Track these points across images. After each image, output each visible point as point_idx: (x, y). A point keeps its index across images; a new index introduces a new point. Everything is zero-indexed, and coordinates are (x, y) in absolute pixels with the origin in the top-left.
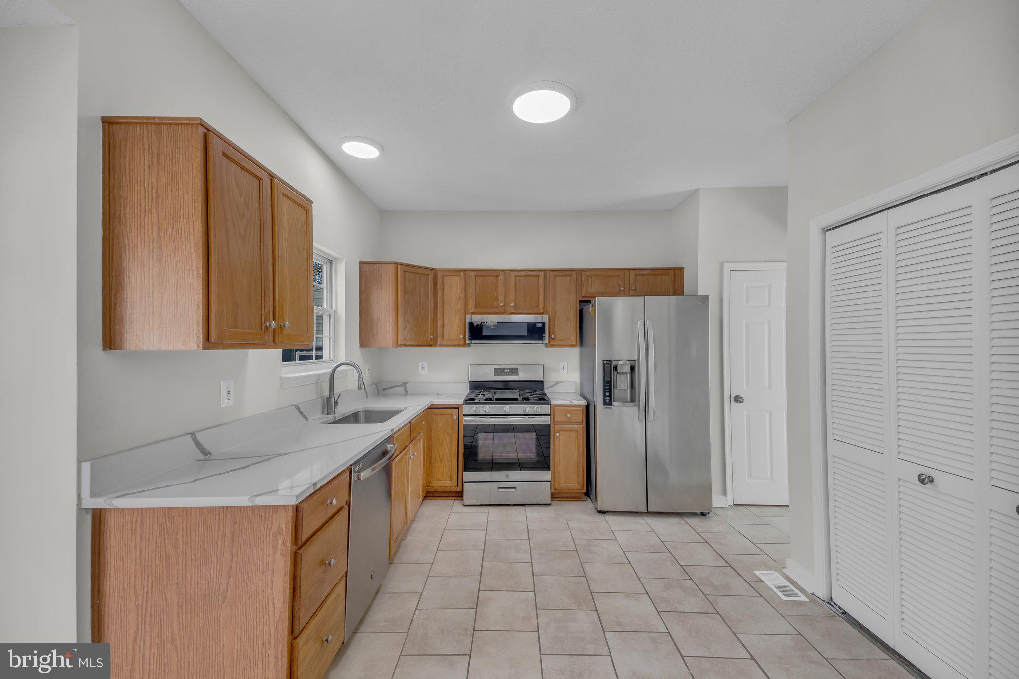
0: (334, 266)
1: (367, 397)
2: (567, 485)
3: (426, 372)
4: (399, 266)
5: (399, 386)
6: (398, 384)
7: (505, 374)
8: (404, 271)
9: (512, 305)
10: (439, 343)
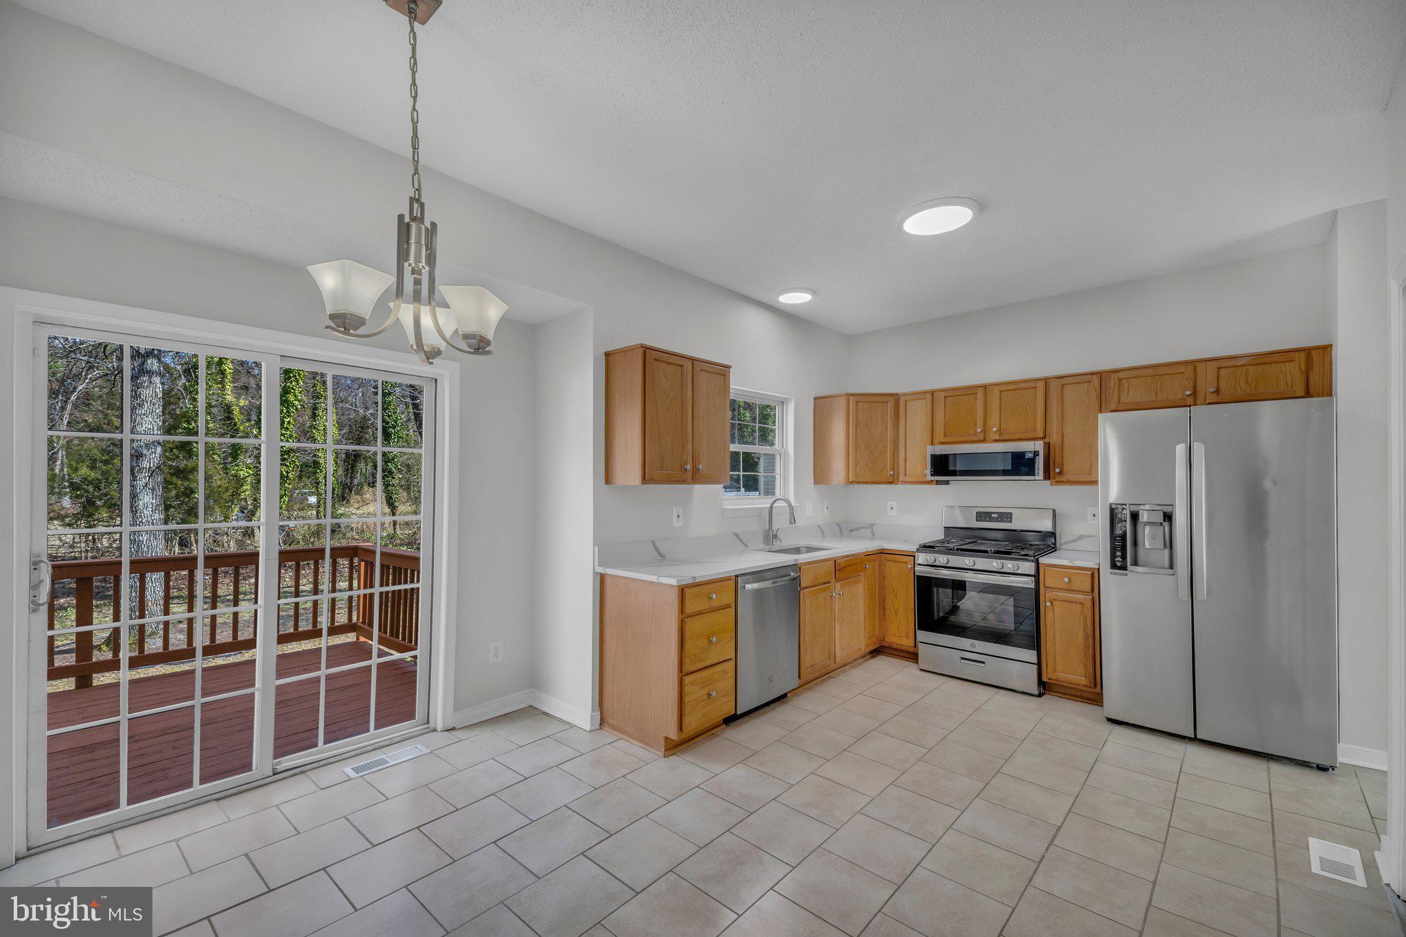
0: (785, 406)
1: (824, 536)
2: (1068, 676)
3: (894, 513)
4: (851, 397)
5: (866, 528)
6: (865, 525)
7: (992, 520)
8: (857, 402)
9: (994, 429)
10: (901, 480)
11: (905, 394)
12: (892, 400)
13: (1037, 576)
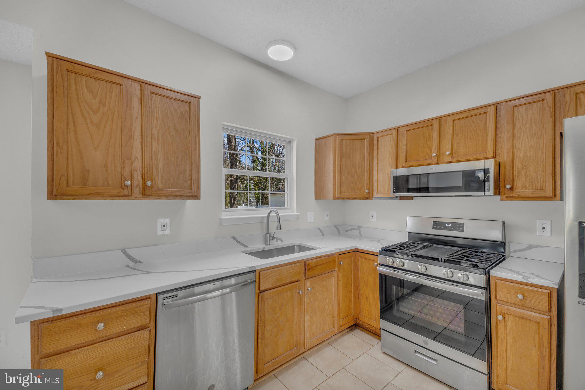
0: (291, 145)
3: (375, 220)
4: (337, 137)
5: (356, 229)
7: (446, 228)
8: (341, 140)
9: (448, 153)
10: (374, 196)
11: (377, 133)
12: (368, 138)
13: (488, 289)
